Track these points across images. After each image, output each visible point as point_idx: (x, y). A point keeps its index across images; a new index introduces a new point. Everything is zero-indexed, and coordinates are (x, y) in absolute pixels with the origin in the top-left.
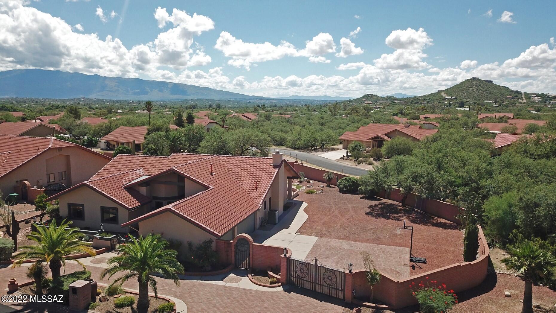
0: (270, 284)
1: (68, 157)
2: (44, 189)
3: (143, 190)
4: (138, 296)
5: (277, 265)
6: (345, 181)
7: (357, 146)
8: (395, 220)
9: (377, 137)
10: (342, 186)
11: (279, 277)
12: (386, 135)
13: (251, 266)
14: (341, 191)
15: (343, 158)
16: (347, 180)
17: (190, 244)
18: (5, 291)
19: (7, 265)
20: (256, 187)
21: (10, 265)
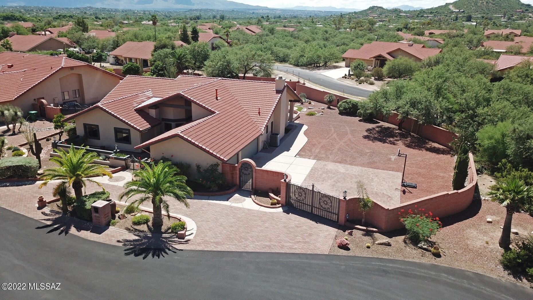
0: (271, 205)
1: (80, 76)
2: (61, 107)
3: (153, 112)
4: (153, 214)
5: (277, 188)
6: (345, 104)
7: (359, 65)
8: (391, 144)
9: (380, 56)
10: (342, 108)
11: (279, 199)
12: (389, 54)
13: (254, 187)
14: (341, 113)
15: (345, 77)
16: (347, 103)
17: (198, 167)
18: (35, 207)
19: (34, 182)
20: (259, 113)
21: (37, 181)
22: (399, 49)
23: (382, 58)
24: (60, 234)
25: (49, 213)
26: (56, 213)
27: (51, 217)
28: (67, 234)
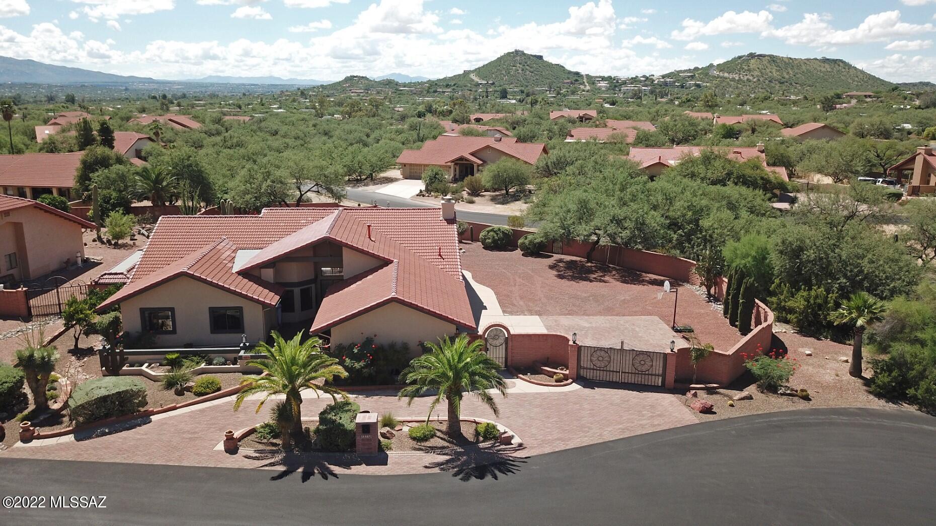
0: (558, 382)
3: (269, 274)
6: (492, 233)
7: (437, 174)
9: (461, 159)
11: (567, 372)
12: (472, 154)
14: (487, 247)
15: (421, 194)
16: (494, 231)
18: (219, 452)
19: (145, 418)
20: (440, 255)
21: (151, 417)
22: (488, 147)
23: (464, 162)
24: (326, 478)
25: (257, 455)
26: (270, 453)
27: (272, 460)
28: (335, 475)
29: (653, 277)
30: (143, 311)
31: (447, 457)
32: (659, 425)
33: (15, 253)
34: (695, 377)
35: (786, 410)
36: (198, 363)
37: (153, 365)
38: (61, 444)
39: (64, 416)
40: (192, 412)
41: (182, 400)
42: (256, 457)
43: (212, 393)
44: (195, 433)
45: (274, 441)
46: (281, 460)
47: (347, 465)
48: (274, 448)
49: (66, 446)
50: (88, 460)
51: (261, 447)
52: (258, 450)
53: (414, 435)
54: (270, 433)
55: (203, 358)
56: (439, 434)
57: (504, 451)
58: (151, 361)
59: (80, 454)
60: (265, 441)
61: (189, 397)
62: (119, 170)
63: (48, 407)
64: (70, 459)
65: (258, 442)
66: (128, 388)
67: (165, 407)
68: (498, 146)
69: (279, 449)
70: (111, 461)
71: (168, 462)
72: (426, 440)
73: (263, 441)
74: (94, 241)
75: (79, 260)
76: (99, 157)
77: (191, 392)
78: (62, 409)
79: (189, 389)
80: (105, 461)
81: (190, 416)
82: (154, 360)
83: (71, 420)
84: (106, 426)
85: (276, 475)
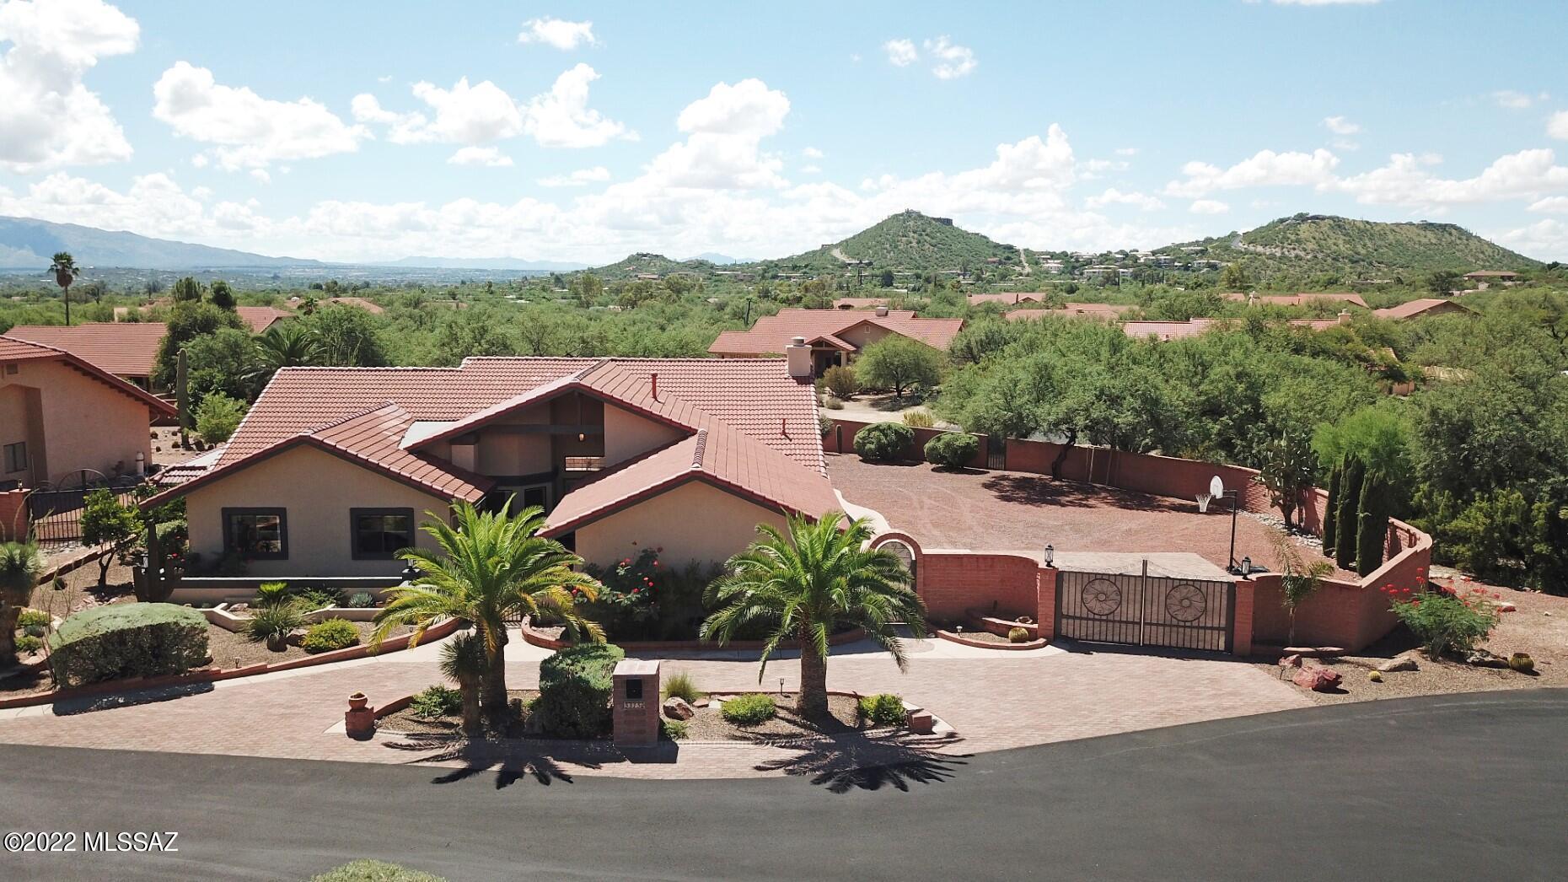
0: (1013, 642)
3: (465, 454)
9: (819, 342)
11: (1034, 625)
12: (838, 335)
16: (882, 431)
18: (335, 736)
19: (204, 683)
20: (784, 433)
21: (214, 683)
22: (865, 323)
24: (546, 782)
25: (412, 742)
26: (436, 738)
27: (441, 752)
28: (567, 779)
29: (1178, 501)
30: (227, 513)
31: (802, 753)
32: (1234, 708)
33: (24, 443)
34: (1292, 633)
35: (1492, 689)
36: (320, 603)
37: (236, 606)
38: (26, 719)
39: (44, 677)
40: (297, 677)
41: (279, 659)
42: (409, 745)
43: (339, 649)
44: (293, 707)
45: (449, 719)
46: (459, 751)
47: (594, 762)
48: (446, 731)
49: (35, 723)
50: (70, 746)
51: (420, 729)
52: (414, 735)
53: (733, 712)
54: (441, 704)
55: (332, 594)
56: (782, 713)
57: (918, 744)
58: (233, 599)
59: (56, 736)
60: (431, 719)
61: (296, 654)
62: (230, 335)
63: (16, 661)
64: (34, 744)
65: (415, 721)
66: (171, 620)
67: (244, 668)
68: (881, 322)
69: (457, 733)
70: (115, 748)
71: (229, 749)
72: (757, 723)
73: (426, 720)
74: (175, 446)
75: (141, 465)
76: (199, 317)
77: (300, 646)
78: (42, 665)
79: (296, 641)
80: (103, 748)
81: (291, 683)
82: (239, 596)
83: (55, 682)
84: (120, 693)
85: (443, 775)
